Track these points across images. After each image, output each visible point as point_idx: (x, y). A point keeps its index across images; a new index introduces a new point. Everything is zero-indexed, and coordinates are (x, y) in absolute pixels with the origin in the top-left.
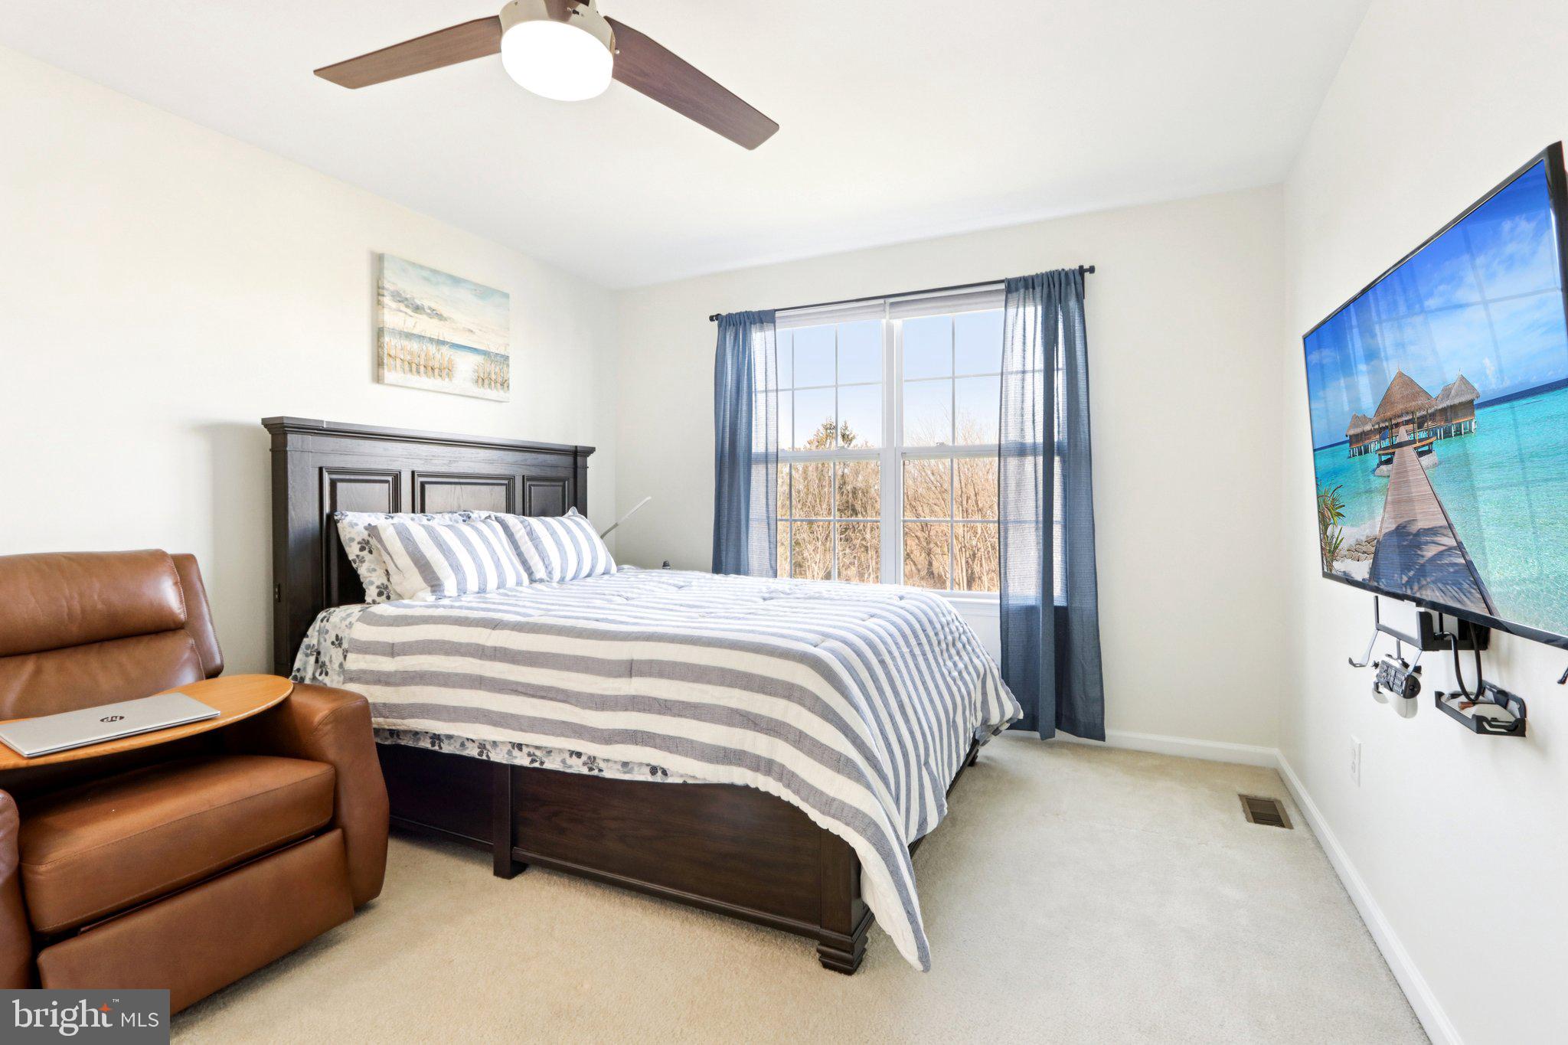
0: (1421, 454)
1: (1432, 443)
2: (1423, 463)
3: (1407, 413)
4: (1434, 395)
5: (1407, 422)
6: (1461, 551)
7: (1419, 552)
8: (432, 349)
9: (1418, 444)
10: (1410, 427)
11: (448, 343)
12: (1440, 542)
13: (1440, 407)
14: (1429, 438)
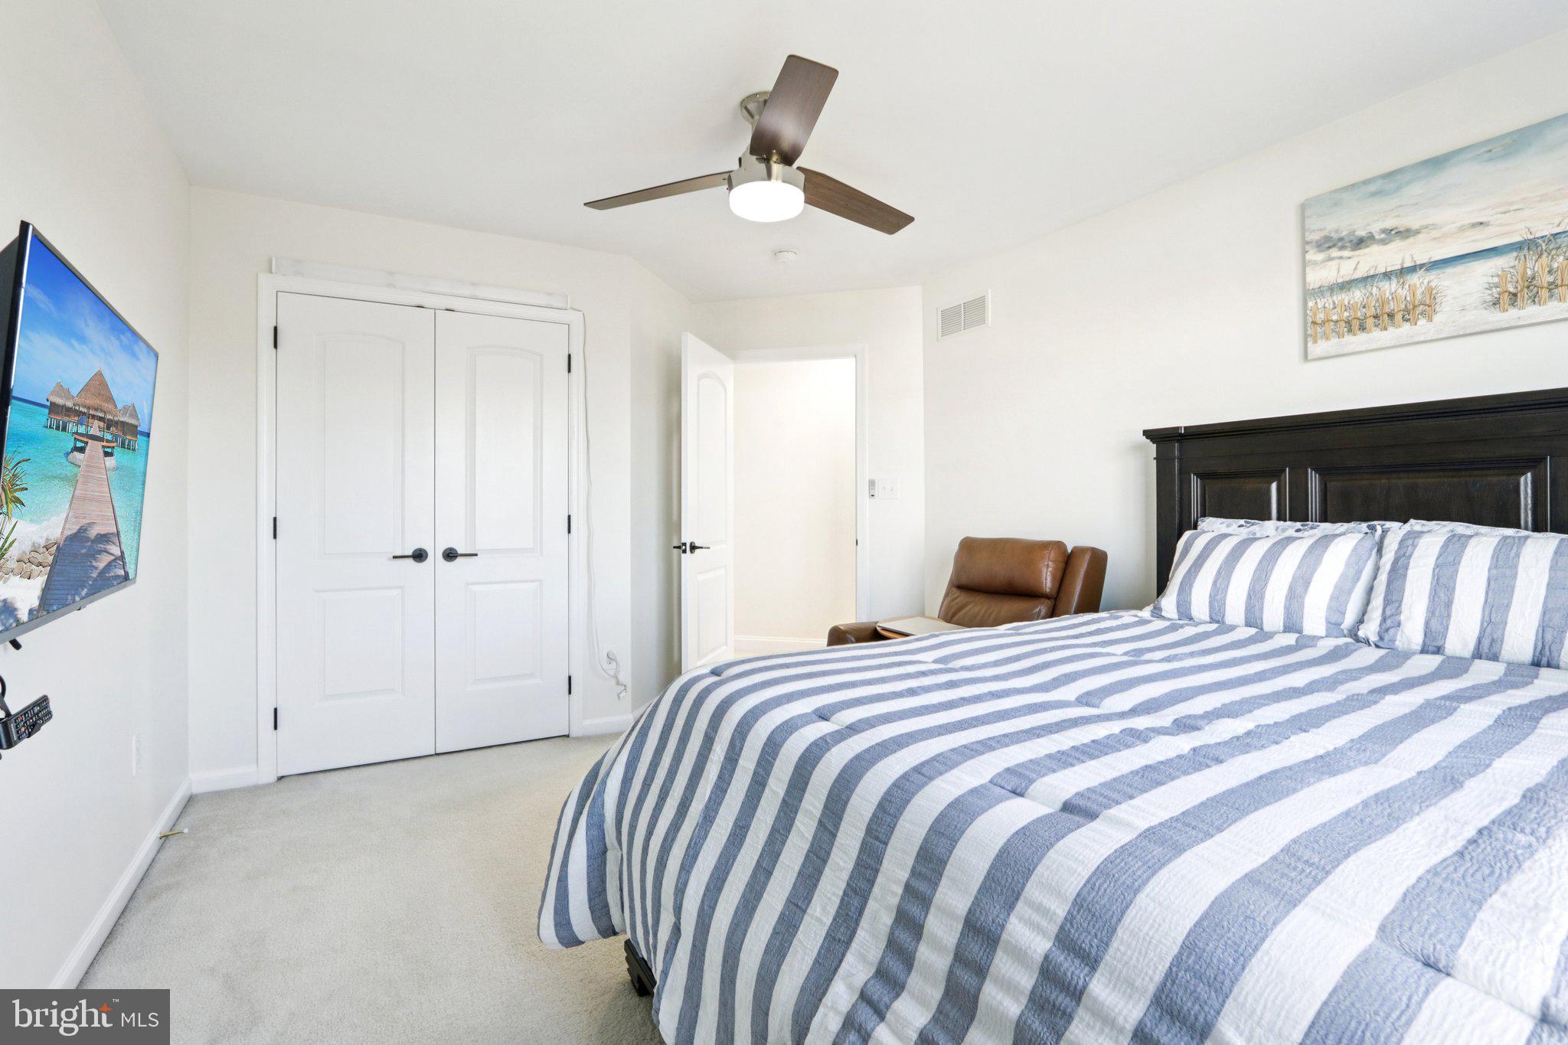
0: (107, 454)
1: (113, 447)
2: (107, 463)
3: (101, 411)
4: (120, 406)
5: (101, 419)
6: (123, 562)
7: (94, 564)
8: (1389, 287)
9: (105, 444)
10: (102, 424)
11: (1422, 266)
12: (110, 551)
13: (121, 419)
14: (111, 442)
